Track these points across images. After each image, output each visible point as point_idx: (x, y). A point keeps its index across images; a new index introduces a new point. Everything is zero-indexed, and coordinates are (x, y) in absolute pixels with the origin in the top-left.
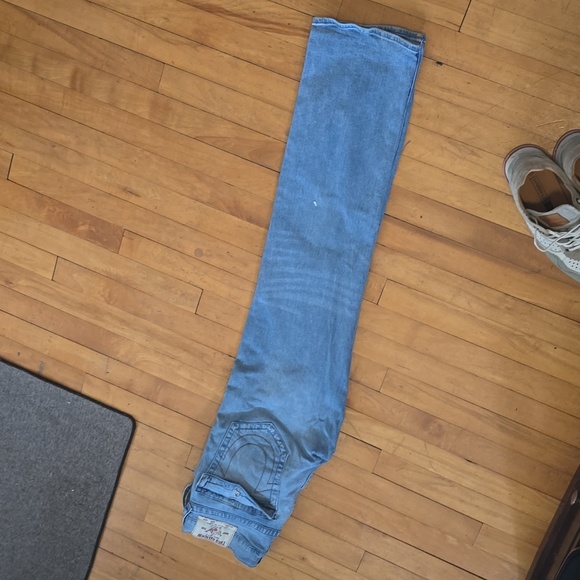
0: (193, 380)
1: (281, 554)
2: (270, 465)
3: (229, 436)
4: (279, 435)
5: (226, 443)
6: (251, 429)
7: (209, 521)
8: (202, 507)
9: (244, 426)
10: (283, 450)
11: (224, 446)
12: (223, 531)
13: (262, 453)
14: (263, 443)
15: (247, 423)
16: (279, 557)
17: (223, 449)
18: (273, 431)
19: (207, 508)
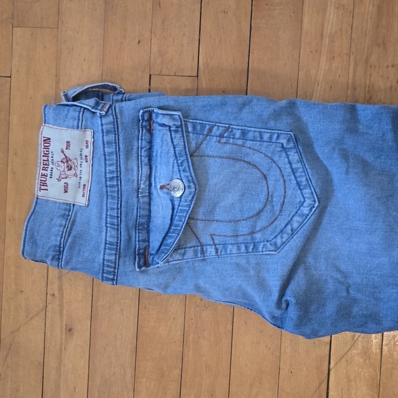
0: (326, 41)
1: (61, 289)
2: (244, 228)
3: (266, 137)
4: (301, 225)
5: (250, 135)
6: (294, 171)
7: (87, 152)
8: (116, 131)
9: (294, 156)
10: (279, 241)
11: (244, 133)
12: (72, 181)
13: (258, 206)
14: (277, 200)
15: (301, 161)
16: (54, 288)
17: (238, 133)
18: (306, 211)
19: (117, 142)
